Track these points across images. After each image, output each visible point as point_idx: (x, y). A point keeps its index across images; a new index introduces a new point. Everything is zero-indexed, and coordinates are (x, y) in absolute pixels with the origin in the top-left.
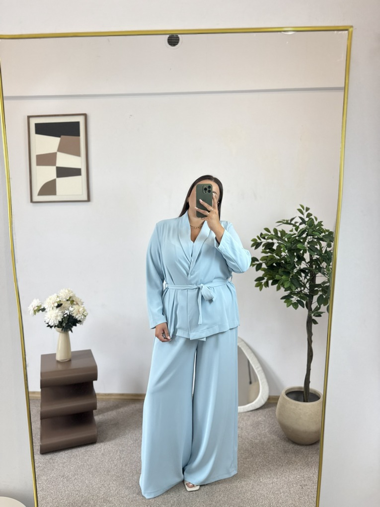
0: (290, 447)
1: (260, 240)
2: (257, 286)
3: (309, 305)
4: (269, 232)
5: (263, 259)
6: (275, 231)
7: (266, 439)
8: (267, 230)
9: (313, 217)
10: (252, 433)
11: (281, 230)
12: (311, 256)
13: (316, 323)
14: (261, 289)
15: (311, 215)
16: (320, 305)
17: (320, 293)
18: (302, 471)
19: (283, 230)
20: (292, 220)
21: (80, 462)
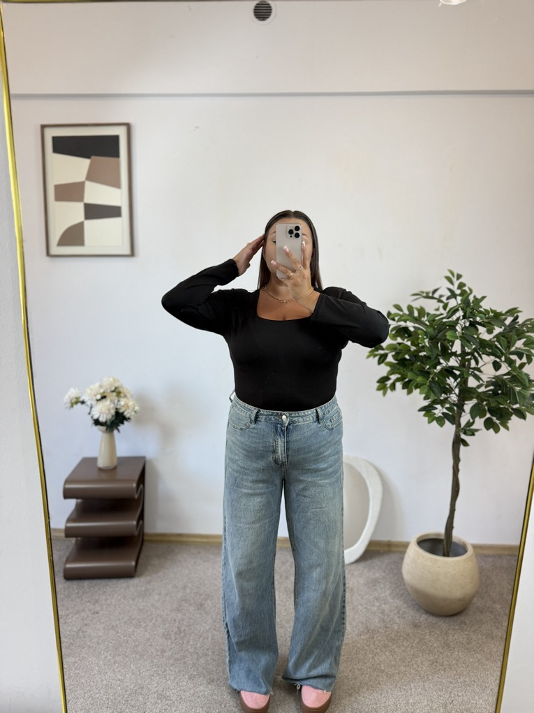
0: (421, 619)
2: (379, 389)
3: (457, 419)
4: (401, 310)
5: (392, 348)
6: (410, 308)
7: (387, 605)
8: (398, 307)
9: (464, 288)
10: (367, 597)
11: (419, 308)
12: (463, 347)
13: (466, 444)
14: (384, 394)
15: (464, 285)
16: (473, 418)
17: (474, 401)
18: (441, 655)
19: (421, 307)
20: (435, 291)
21: (122, 637)
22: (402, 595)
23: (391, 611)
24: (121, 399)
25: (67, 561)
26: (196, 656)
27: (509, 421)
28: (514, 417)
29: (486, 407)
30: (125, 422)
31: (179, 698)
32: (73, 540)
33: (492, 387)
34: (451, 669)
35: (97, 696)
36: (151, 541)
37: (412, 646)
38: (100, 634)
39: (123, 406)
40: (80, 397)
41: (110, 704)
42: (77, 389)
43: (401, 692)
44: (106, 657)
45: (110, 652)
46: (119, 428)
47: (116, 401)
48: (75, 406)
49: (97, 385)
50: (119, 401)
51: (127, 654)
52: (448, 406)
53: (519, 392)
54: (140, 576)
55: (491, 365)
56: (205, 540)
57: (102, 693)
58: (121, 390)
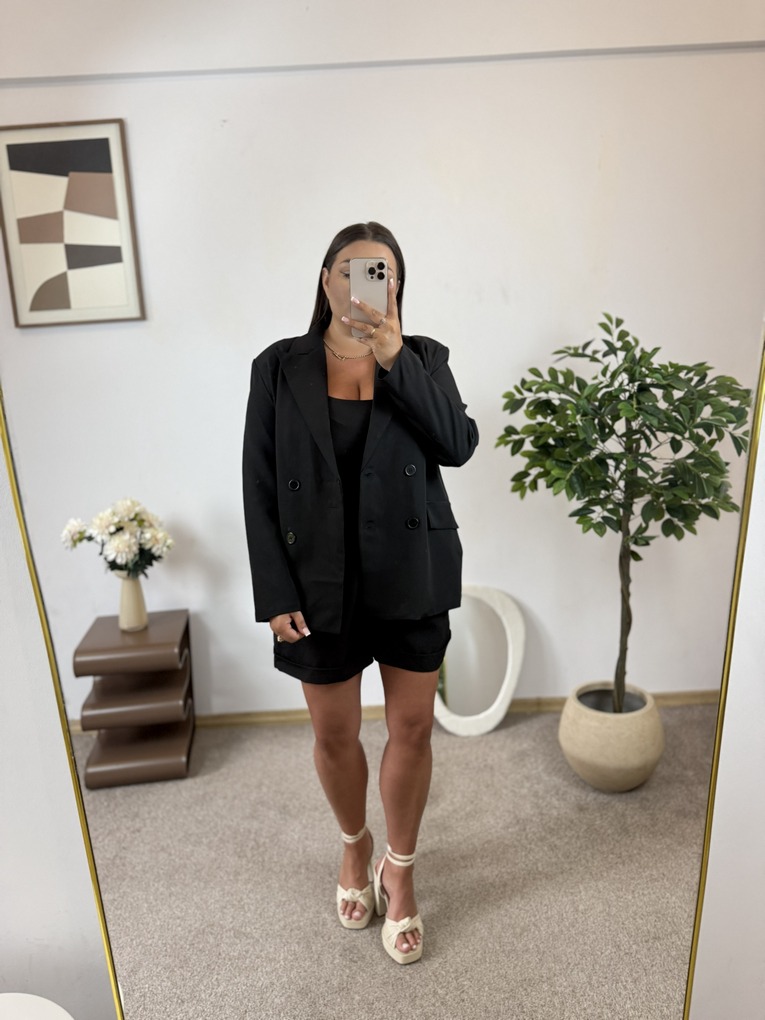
0: (589, 799)
1: (520, 393)
2: (514, 490)
3: (624, 524)
4: (539, 375)
5: (529, 430)
6: (553, 373)
7: (541, 785)
8: (535, 372)
9: (627, 339)
10: (512, 776)
11: (565, 370)
12: (628, 422)
13: (637, 557)
14: (522, 496)
15: (627, 334)
16: (647, 521)
17: (647, 498)
18: (617, 845)
19: (568, 370)
20: (586, 346)
21: (177, 860)
22: (560, 770)
23: (547, 792)
24: (145, 530)
25: (89, 764)
26: (284, 876)
27: (697, 522)
28: (703, 517)
29: (664, 506)
30: (154, 563)
31: (264, 935)
32: (94, 734)
33: (671, 476)
34: (632, 861)
35: (150, 942)
36: (205, 727)
37: (578, 837)
38: (146, 859)
39: (149, 540)
40: (85, 531)
41: (169, 950)
42: (79, 520)
43: (567, 897)
44: (158, 889)
45: (162, 883)
46: (147, 571)
47: (138, 534)
48: (79, 545)
49: (109, 511)
50: (142, 533)
51: (186, 882)
52: (610, 506)
53: (707, 480)
54: (195, 775)
55: (669, 445)
56: (283, 718)
57: (156, 937)
58: (144, 517)
